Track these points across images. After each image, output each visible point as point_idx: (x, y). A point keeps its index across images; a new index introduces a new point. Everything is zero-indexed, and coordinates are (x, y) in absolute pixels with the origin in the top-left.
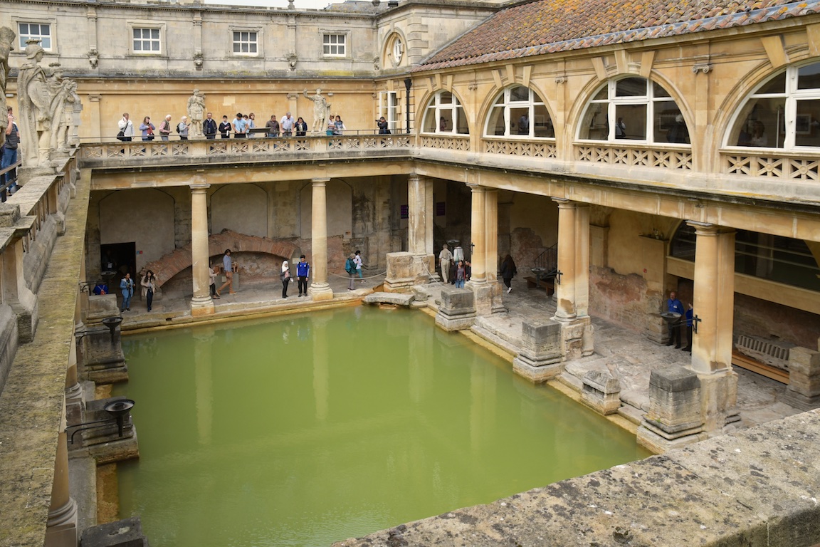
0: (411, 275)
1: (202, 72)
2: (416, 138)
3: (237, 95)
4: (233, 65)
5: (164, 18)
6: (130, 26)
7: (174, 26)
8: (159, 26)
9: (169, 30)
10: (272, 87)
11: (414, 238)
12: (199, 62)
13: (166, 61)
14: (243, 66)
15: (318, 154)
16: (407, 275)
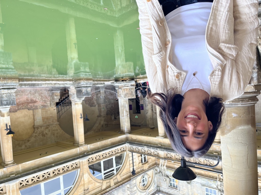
0: (124, 89)
2: (127, 150)
11: (125, 106)
14: (211, 184)
15: (162, 150)
16: (126, 90)
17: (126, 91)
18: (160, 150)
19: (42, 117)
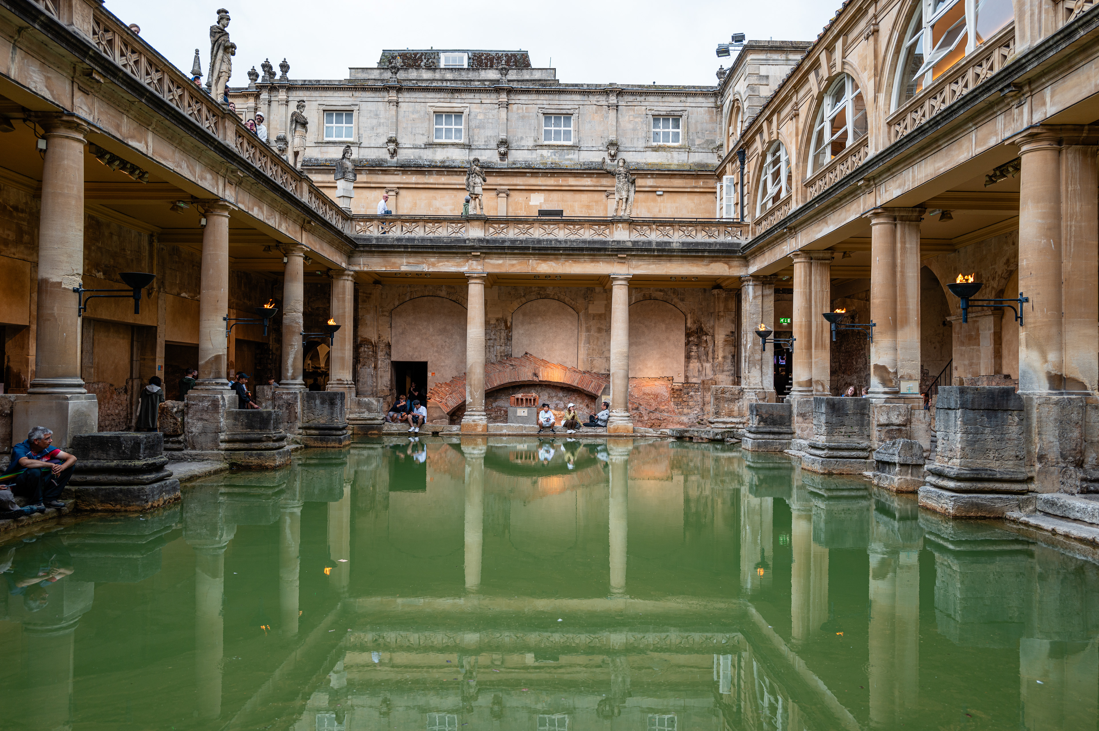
0: (741, 415)
1: (506, 162)
2: (751, 227)
3: (546, 192)
4: (542, 155)
5: (466, 101)
6: (431, 110)
7: (478, 111)
8: (461, 110)
9: (473, 115)
10: (587, 182)
11: (747, 364)
12: (502, 150)
13: (467, 151)
14: (554, 157)
15: (618, 242)
16: (735, 413)
17: (736, 408)
18: (624, 242)
19: (979, 345)
